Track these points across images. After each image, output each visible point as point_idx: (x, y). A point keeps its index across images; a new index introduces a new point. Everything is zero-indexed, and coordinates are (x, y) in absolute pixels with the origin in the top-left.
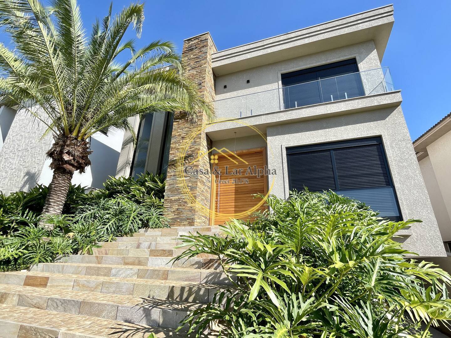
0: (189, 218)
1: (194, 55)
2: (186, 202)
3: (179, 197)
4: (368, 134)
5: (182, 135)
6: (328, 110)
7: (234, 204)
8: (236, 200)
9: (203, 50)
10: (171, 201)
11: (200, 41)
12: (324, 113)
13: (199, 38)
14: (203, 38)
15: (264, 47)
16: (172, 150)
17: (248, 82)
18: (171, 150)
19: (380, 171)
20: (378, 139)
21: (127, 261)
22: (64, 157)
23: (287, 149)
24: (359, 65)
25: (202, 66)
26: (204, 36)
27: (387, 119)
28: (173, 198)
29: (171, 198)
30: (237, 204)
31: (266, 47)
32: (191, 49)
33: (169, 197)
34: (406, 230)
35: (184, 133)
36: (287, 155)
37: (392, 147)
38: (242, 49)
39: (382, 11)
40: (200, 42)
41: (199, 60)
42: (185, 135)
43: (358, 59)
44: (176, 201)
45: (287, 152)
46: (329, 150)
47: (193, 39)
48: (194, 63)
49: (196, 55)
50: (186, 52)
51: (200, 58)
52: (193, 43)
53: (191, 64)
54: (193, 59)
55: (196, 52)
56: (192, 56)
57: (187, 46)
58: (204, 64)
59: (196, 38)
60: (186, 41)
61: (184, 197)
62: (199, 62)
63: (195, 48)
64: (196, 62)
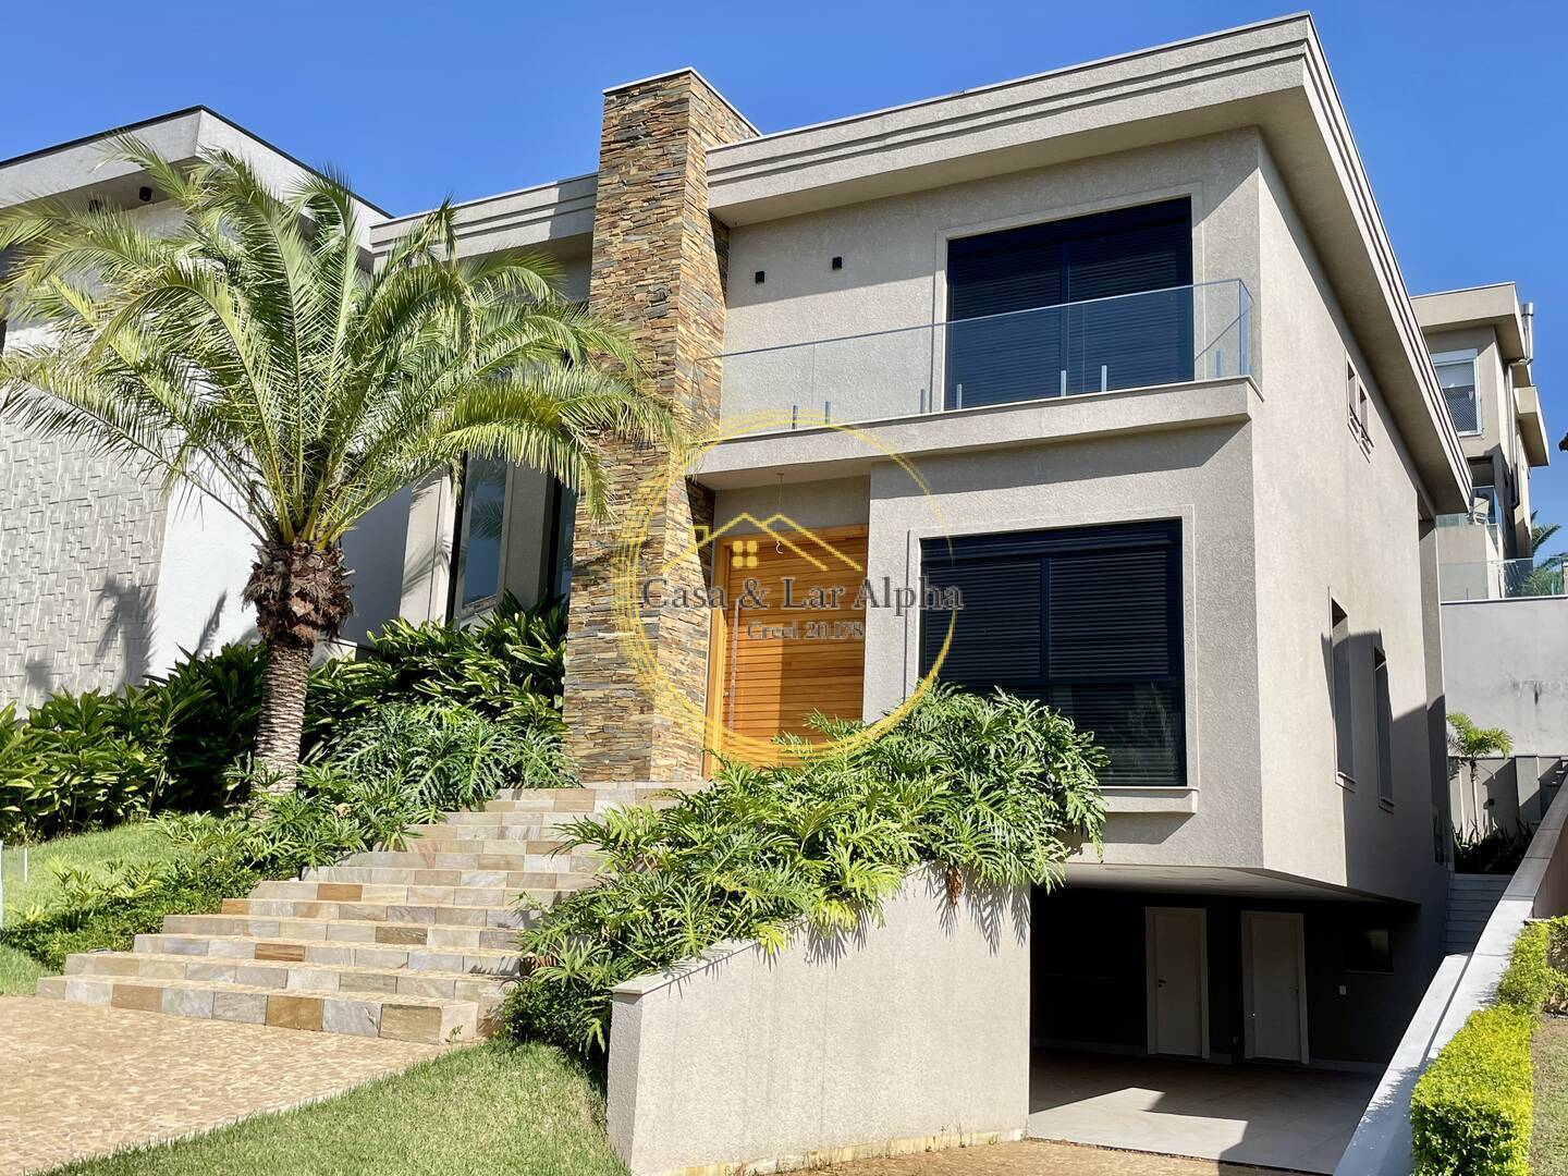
0: (636, 755)
1: (641, 169)
2: (624, 709)
3: (607, 692)
4: (1147, 512)
6: (1043, 425)
7: (777, 707)
9: (673, 150)
10: (585, 705)
11: (661, 105)
12: (1030, 436)
13: (660, 88)
14: (671, 92)
15: (883, 143)
16: (580, 539)
17: (837, 263)
18: (577, 537)
19: (1159, 629)
20: (1171, 529)
21: (485, 862)
22: (295, 608)
23: (925, 544)
24: (1195, 230)
25: (670, 223)
26: (675, 83)
27: (1207, 464)
28: (589, 695)
29: (584, 694)
30: (785, 708)
31: (889, 141)
32: (628, 139)
33: (576, 691)
34: (1188, 800)
35: (617, 479)
36: (923, 564)
38: (809, 141)
40: (659, 111)
41: (656, 193)
42: (619, 487)
43: (1196, 205)
44: (597, 703)
45: (924, 555)
46: (1039, 556)
47: (636, 92)
48: (639, 203)
49: (647, 169)
50: (613, 146)
51: (662, 183)
52: (635, 107)
53: (630, 206)
54: (636, 184)
55: (648, 153)
56: (634, 171)
57: (615, 122)
58: (674, 213)
59: (648, 89)
60: (614, 97)
61: (619, 693)
62: (656, 200)
63: (645, 136)
64: (648, 200)
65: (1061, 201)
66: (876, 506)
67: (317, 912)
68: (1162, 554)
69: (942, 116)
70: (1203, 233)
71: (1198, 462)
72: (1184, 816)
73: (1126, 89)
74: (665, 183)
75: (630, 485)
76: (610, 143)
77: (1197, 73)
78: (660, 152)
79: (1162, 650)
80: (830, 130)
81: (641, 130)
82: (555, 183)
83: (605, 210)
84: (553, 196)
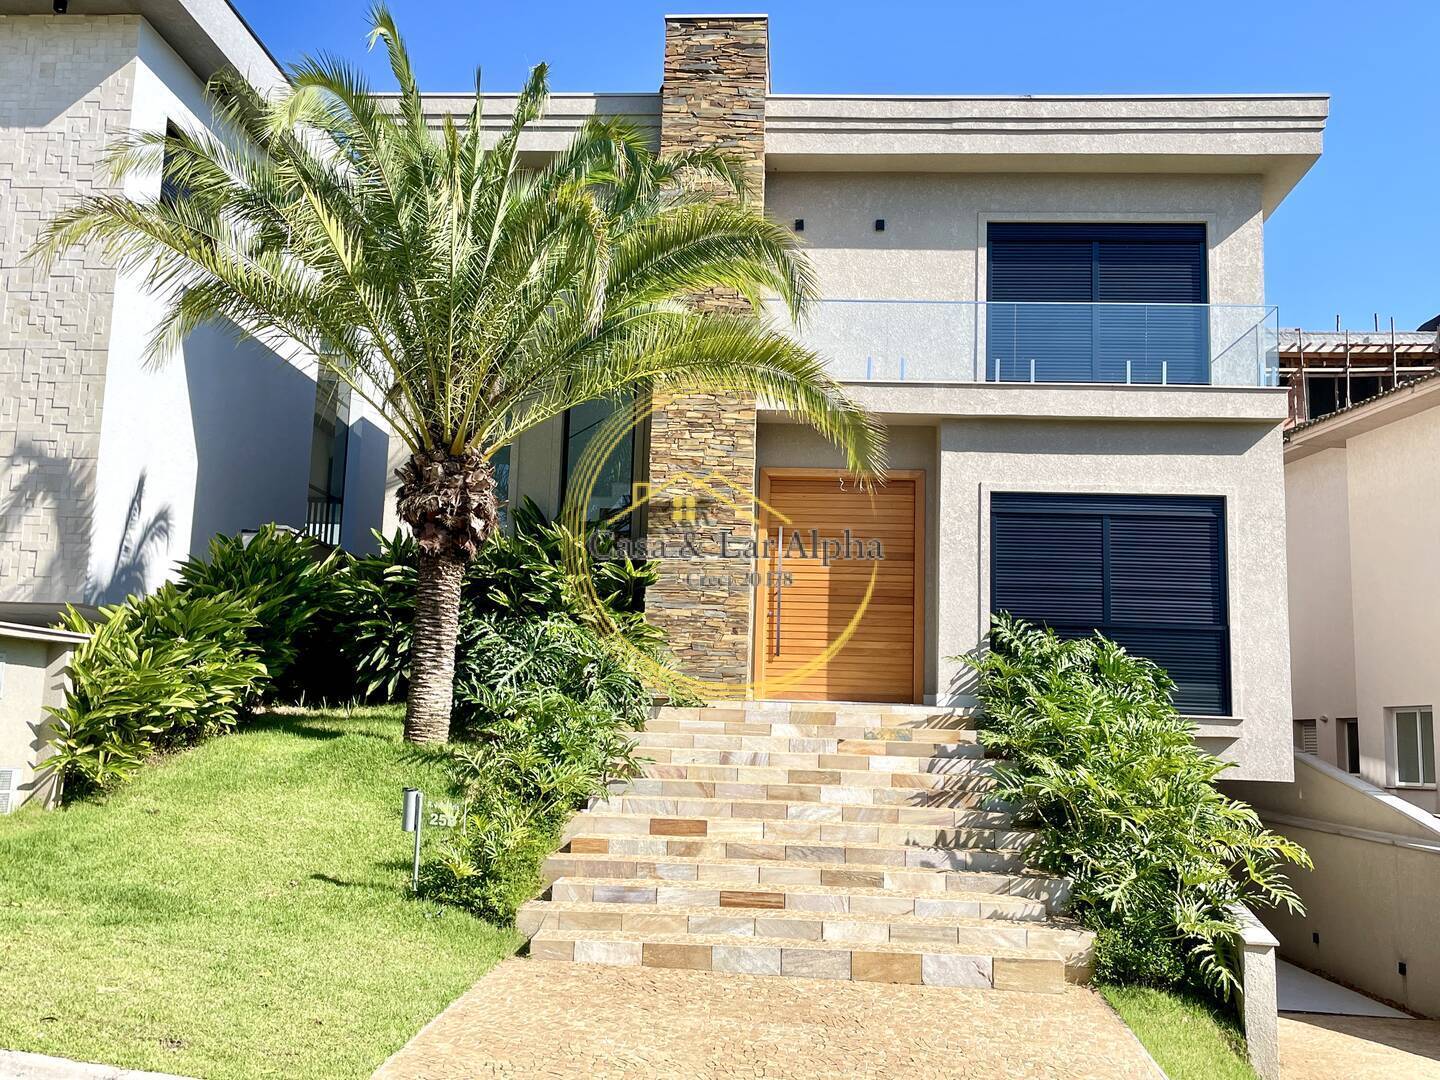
0: (731, 673)
1: (713, 103)
2: (716, 629)
3: (695, 612)
4: (1197, 489)
5: (689, 414)
6: (1114, 406)
7: (825, 629)
8: (834, 617)
9: (749, 92)
10: (668, 621)
11: (735, 45)
12: (1102, 414)
13: (732, 28)
14: (744, 34)
15: (949, 126)
16: (658, 460)
17: (880, 226)
18: (654, 459)
19: (1207, 586)
20: (1217, 505)
23: (995, 496)
24: (1211, 253)
25: (748, 164)
26: (748, 26)
27: (1246, 454)
28: (675, 613)
29: (668, 612)
30: (832, 630)
31: (956, 126)
32: (697, 71)
33: (660, 609)
34: (1232, 728)
35: (697, 407)
36: (992, 514)
37: (1243, 530)
38: (874, 110)
40: (732, 51)
41: (732, 132)
42: (700, 415)
43: (1211, 230)
44: (682, 622)
45: (992, 506)
46: (1101, 517)
47: (704, 25)
48: (714, 139)
49: (720, 105)
50: (679, 75)
51: (738, 123)
52: (706, 40)
53: (703, 139)
54: (708, 119)
55: (720, 90)
56: (705, 104)
57: (681, 51)
58: (753, 155)
59: (716, 25)
60: (677, 25)
61: (709, 614)
62: (732, 139)
63: (716, 72)
64: (723, 137)
65: (1092, 207)
66: (947, 458)
67: (699, 851)
68: (1206, 525)
69: (1008, 114)
70: (1217, 257)
71: (1239, 450)
72: (1232, 740)
73: (1176, 125)
74: (741, 124)
75: (712, 415)
76: (675, 71)
77: (1237, 125)
78: (734, 91)
79: (1207, 605)
80: (898, 103)
81: (711, 65)
82: (592, 94)
83: (672, 137)
84: (589, 107)
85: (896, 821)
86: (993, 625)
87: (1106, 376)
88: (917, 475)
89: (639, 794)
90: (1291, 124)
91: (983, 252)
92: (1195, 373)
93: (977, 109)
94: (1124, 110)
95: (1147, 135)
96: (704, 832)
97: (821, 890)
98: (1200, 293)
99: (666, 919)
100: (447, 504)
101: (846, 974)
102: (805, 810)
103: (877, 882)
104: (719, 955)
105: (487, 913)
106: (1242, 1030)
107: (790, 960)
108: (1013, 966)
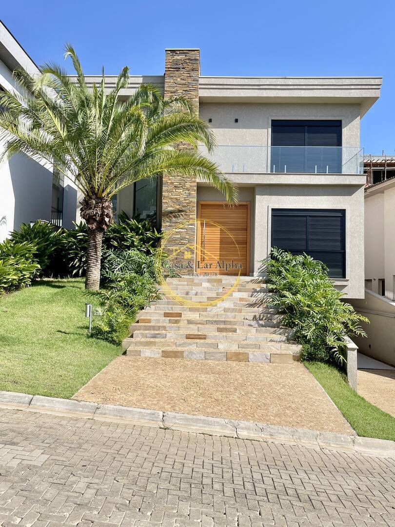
1: (181, 79)
4: (337, 207)
5: (175, 184)
7: (219, 253)
8: (221, 249)
9: (194, 75)
11: (189, 59)
13: (187, 53)
14: (192, 55)
15: (259, 87)
17: (236, 121)
18: (164, 198)
19: (339, 238)
20: (343, 212)
23: (273, 210)
24: (343, 130)
25: (193, 100)
26: (193, 53)
27: (353, 195)
30: (221, 253)
31: (261, 87)
32: (176, 68)
34: (346, 282)
35: (177, 181)
36: (272, 216)
37: (351, 220)
38: (235, 82)
39: (372, 82)
40: (188, 61)
41: (188, 89)
42: (178, 184)
43: (343, 122)
45: (272, 213)
46: (306, 216)
47: (178, 52)
48: (182, 91)
49: (184, 80)
50: (170, 69)
51: (190, 86)
52: (179, 58)
53: (179, 91)
54: (180, 84)
55: (184, 75)
56: (179, 79)
57: (171, 61)
58: (195, 97)
59: (182, 52)
60: (169, 52)
62: (188, 91)
63: (182, 68)
64: (185, 91)
65: (305, 115)
66: (258, 197)
67: (179, 322)
68: (339, 219)
69: (278, 83)
70: (345, 131)
71: (350, 194)
72: (345, 286)
73: (333, 87)
74: (191, 86)
75: (182, 184)
76: (169, 68)
77: (352, 87)
78: (188, 75)
79: (339, 244)
80: (242, 79)
81: (181, 66)
82: (141, 76)
83: (168, 91)
84: (140, 80)
85: (241, 312)
86: (272, 251)
87: (309, 171)
88: (248, 203)
89: (160, 305)
90: (370, 87)
91: (270, 130)
92: (337, 169)
93: (268, 82)
94: (316, 82)
95: (323, 91)
96: (181, 316)
97: (217, 334)
98: (339, 143)
99: (170, 343)
100: (97, 213)
101: (225, 359)
102: (212, 309)
103: (235, 331)
104: (185, 354)
105: (113, 342)
106: (346, 374)
107: (208, 355)
108: (276, 356)
